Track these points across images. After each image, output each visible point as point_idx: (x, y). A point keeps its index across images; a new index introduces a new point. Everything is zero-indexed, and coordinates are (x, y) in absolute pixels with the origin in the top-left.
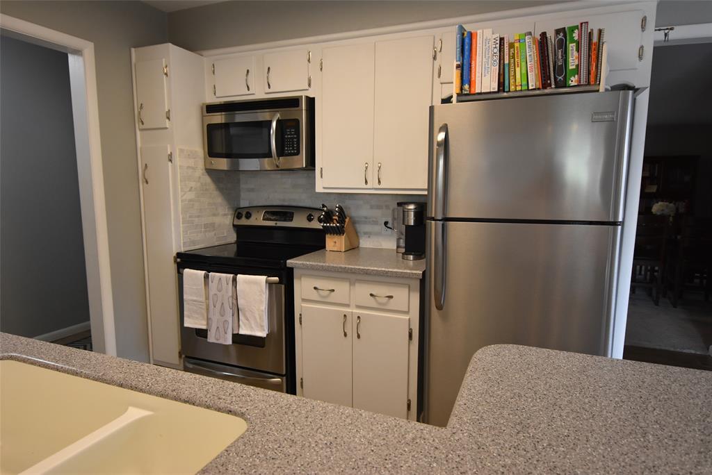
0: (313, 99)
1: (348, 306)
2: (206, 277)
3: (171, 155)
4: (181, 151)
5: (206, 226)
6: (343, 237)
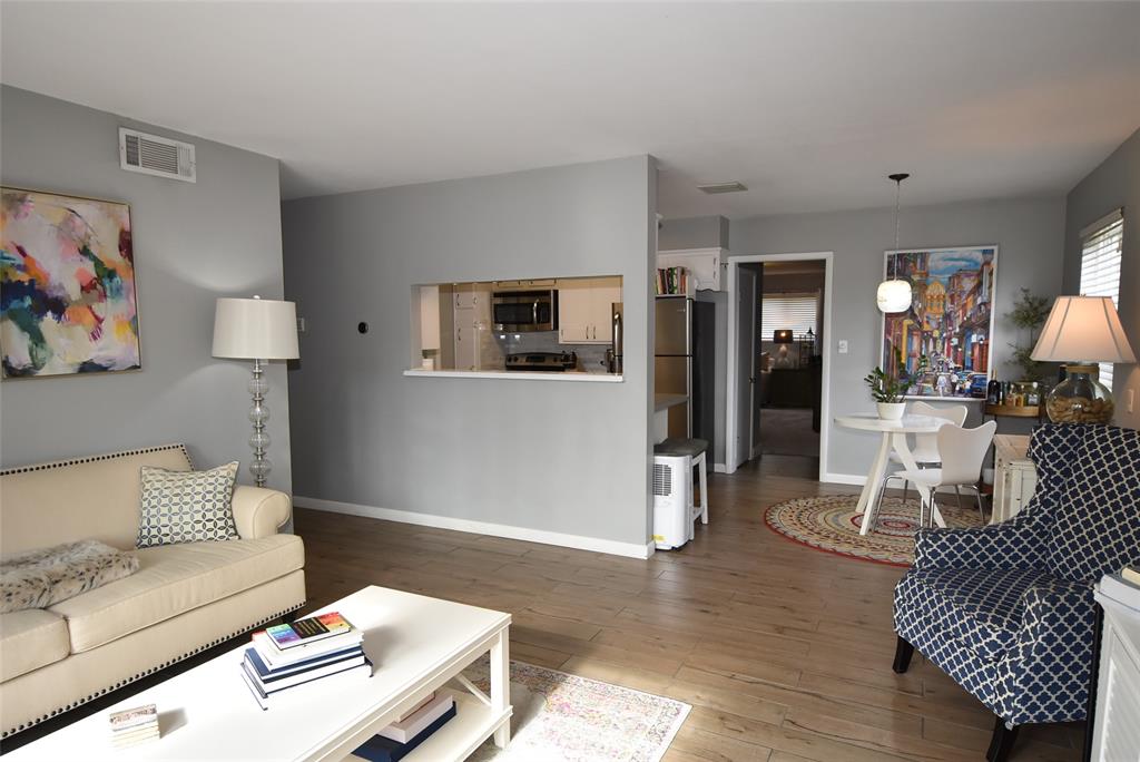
0: (557, 292)
3: (475, 324)
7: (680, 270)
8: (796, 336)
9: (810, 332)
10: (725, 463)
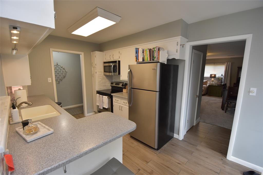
0: (120, 61)
1: (120, 104)
2: (99, 95)
3: (96, 72)
4: (98, 71)
5: (104, 86)
6: (126, 89)
7: (157, 48)
8: (217, 76)
9: (222, 75)
10: (178, 134)
